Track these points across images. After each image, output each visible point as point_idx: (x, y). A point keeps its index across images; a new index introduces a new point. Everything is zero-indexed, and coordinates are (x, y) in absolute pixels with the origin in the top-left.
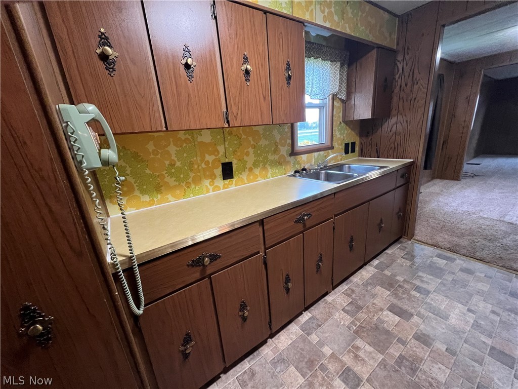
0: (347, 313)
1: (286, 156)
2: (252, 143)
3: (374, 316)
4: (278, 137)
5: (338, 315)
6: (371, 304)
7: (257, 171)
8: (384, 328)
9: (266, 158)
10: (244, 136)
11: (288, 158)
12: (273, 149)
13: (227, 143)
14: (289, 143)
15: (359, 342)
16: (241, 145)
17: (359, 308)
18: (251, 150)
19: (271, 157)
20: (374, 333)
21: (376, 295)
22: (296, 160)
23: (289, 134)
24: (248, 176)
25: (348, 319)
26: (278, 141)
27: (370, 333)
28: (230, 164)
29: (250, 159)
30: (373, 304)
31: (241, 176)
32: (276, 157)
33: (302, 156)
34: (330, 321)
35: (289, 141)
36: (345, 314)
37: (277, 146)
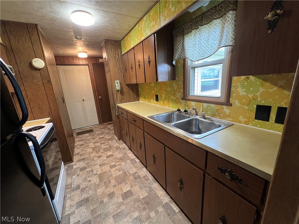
0: (134, 173)
1: (180, 99)
2: (164, 88)
3: (129, 182)
4: (175, 87)
5: (134, 170)
6: (136, 184)
7: (166, 102)
8: (123, 183)
9: (169, 97)
10: (162, 85)
11: (181, 101)
12: (173, 93)
13: (157, 88)
14: (182, 92)
15: (121, 172)
16: (161, 89)
17: (136, 178)
18: (164, 92)
19: (172, 97)
20: (122, 178)
21: (141, 189)
22: (186, 103)
23: (182, 86)
24: (163, 103)
25: (132, 172)
26: (176, 89)
27: (123, 177)
28: (158, 95)
29: (164, 96)
30: (136, 185)
31: (160, 102)
32: (174, 98)
33: (191, 102)
34: (133, 167)
35: (182, 90)
36: (134, 172)
37: (175, 92)
